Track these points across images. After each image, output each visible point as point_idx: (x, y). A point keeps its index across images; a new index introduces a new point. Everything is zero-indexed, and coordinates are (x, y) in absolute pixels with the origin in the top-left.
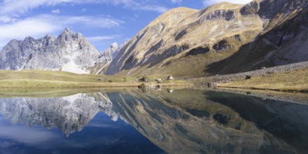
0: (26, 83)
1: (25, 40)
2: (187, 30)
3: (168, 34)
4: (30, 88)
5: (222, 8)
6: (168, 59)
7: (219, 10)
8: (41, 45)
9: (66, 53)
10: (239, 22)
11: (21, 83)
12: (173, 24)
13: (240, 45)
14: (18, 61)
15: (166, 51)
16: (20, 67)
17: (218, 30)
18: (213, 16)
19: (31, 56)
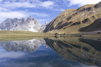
0: (14, 35)
1: (14, 19)
2: (72, 17)
3: (65, 18)
4: (16, 37)
5: (86, 7)
6: (65, 27)
7: (85, 8)
8: (21, 21)
9: (30, 25)
10: (94, 11)
11: (12, 35)
12: (66, 15)
13: (95, 20)
14: (11, 27)
15: (64, 24)
16: (12, 29)
17: (84, 15)
18: (82, 11)
19: (16, 25)
